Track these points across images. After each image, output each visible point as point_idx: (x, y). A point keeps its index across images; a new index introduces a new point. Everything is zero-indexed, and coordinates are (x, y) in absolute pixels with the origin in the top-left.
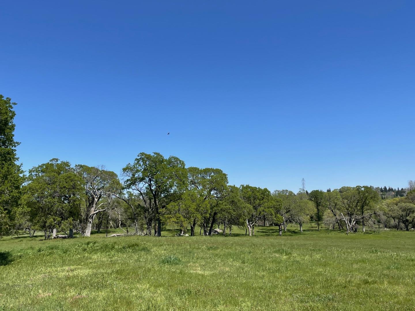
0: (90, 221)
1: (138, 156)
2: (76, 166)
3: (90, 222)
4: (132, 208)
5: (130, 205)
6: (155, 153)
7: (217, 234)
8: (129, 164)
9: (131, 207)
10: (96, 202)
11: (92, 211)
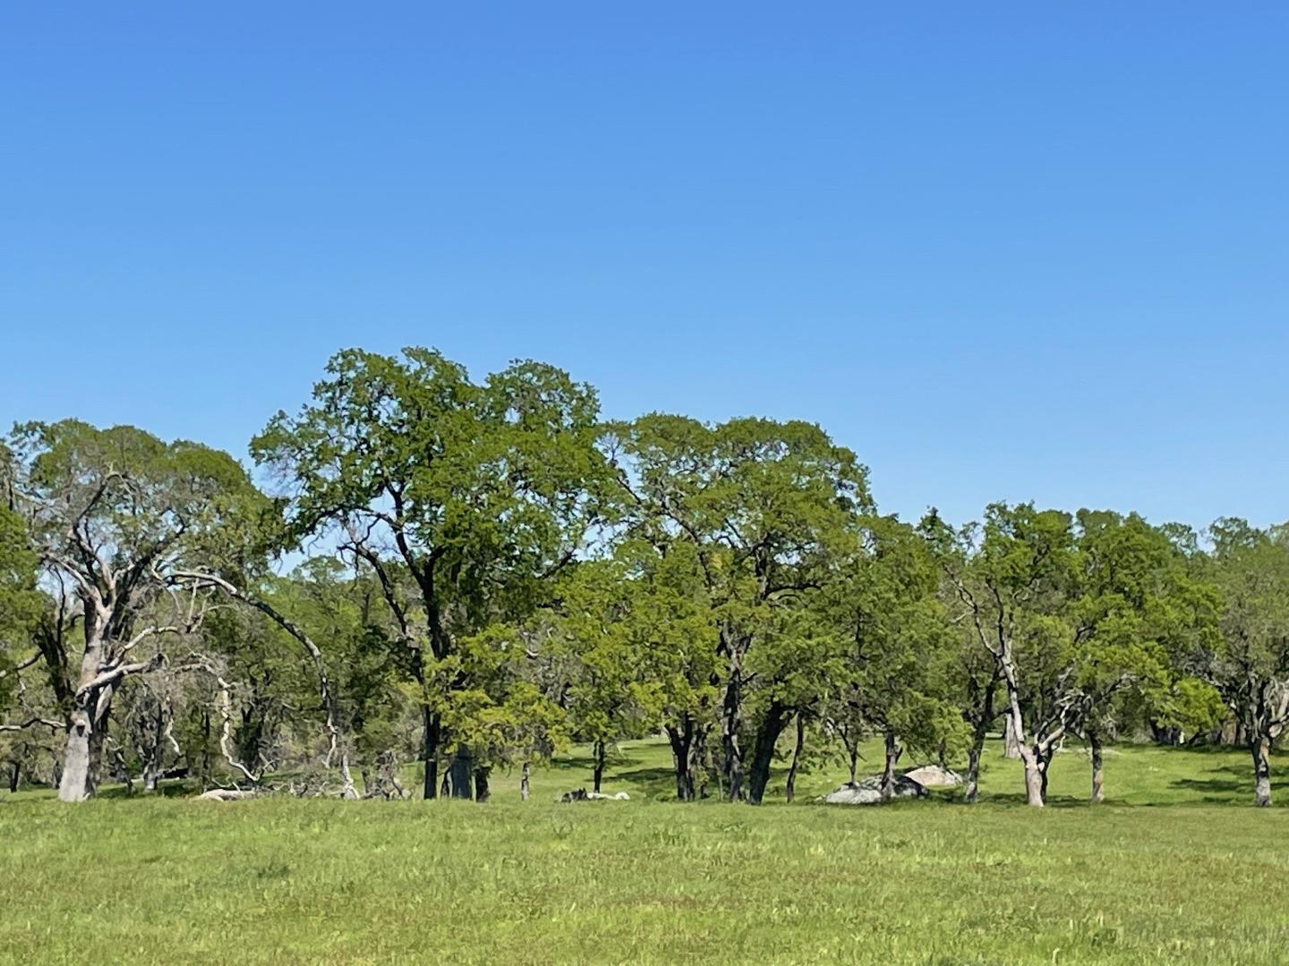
0: (80, 722)
1: (331, 369)
2: (18, 429)
3: (81, 729)
4: (311, 651)
5: (302, 639)
6: (410, 353)
7: (914, 797)
8: (282, 415)
9: (307, 645)
10: (104, 625)
11: (86, 670)
